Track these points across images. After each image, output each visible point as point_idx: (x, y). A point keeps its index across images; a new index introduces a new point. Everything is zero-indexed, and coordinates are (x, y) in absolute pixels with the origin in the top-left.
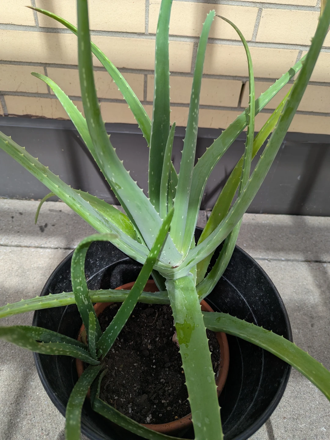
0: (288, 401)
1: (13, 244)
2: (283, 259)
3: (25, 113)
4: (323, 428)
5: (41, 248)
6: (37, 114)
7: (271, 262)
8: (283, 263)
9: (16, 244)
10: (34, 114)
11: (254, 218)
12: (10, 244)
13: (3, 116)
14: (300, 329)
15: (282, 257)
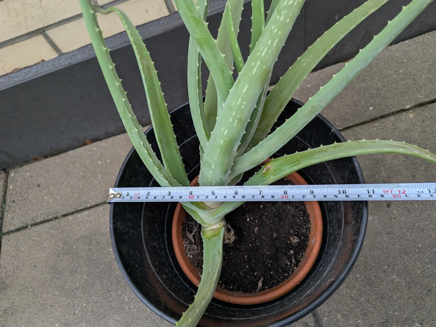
1: (50, 218)
5: (78, 211)
9: (52, 216)
12: (46, 219)
15: (339, 126)
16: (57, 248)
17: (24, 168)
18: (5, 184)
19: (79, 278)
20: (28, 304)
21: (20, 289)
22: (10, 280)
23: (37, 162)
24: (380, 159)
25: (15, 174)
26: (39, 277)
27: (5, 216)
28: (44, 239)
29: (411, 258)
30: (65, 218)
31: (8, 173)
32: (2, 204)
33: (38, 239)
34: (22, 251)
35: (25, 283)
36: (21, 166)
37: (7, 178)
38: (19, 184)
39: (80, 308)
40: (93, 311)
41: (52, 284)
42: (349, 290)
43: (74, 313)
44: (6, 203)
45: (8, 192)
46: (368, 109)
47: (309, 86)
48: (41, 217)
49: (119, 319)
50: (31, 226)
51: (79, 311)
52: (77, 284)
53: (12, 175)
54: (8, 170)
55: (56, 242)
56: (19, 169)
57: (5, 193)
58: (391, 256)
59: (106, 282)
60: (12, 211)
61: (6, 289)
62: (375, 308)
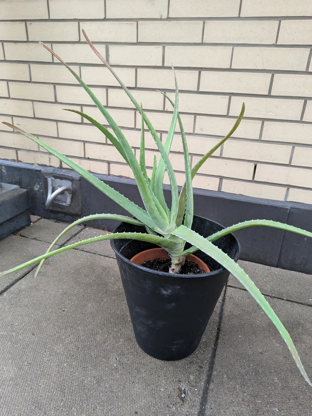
0: (253, 384)
1: (92, 252)
2: (284, 299)
3: (119, 175)
4: (276, 409)
5: (108, 257)
6: (126, 176)
7: (273, 298)
8: (285, 301)
9: (93, 252)
10: (124, 176)
11: (270, 269)
12: (90, 251)
13: (107, 175)
14: (282, 344)
15: (284, 297)
16: (86, 263)
17: (95, 229)
18: (81, 230)
19: (87, 280)
20: (53, 276)
21: (54, 269)
22: (52, 263)
23: (103, 231)
24: (302, 323)
25: (88, 230)
26: (67, 269)
27: (70, 240)
28: (82, 257)
29: (294, 376)
30: (98, 255)
31: (85, 228)
32: (73, 236)
33: (80, 256)
34: (68, 256)
35: (59, 268)
36: (94, 228)
37: (83, 229)
38: (87, 233)
39: (78, 291)
40: (84, 295)
41: (72, 275)
42: (240, 368)
43: (73, 291)
44: (75, 237)
45: (80, 233)
46: (309, 299)
47: (276, 273)
48: (88, 249)
49: (94, 306)
50: (80, 250)
51: (77, 292)
52: (84, 282)
53: (87, 229)
54: (86, 226)
55: (88, 261)
56: (92, 229)
57: (78, 233)
58: (280, 368)
59: (100, 288)
60: (76, 241)
61: (48, 265)
62: (252, 386)
